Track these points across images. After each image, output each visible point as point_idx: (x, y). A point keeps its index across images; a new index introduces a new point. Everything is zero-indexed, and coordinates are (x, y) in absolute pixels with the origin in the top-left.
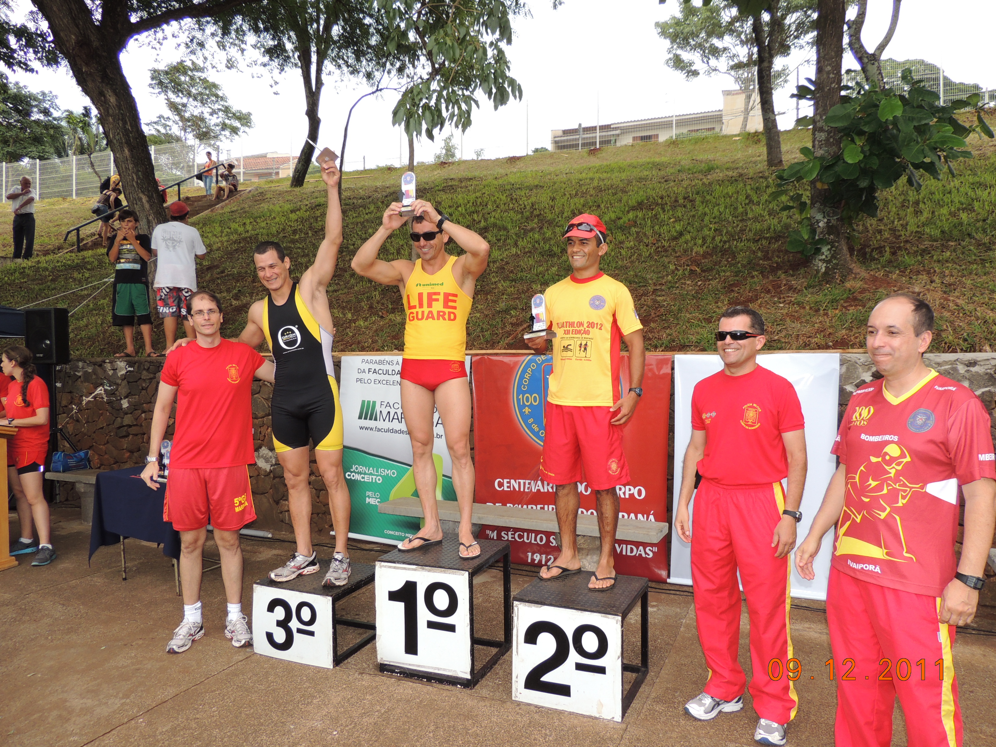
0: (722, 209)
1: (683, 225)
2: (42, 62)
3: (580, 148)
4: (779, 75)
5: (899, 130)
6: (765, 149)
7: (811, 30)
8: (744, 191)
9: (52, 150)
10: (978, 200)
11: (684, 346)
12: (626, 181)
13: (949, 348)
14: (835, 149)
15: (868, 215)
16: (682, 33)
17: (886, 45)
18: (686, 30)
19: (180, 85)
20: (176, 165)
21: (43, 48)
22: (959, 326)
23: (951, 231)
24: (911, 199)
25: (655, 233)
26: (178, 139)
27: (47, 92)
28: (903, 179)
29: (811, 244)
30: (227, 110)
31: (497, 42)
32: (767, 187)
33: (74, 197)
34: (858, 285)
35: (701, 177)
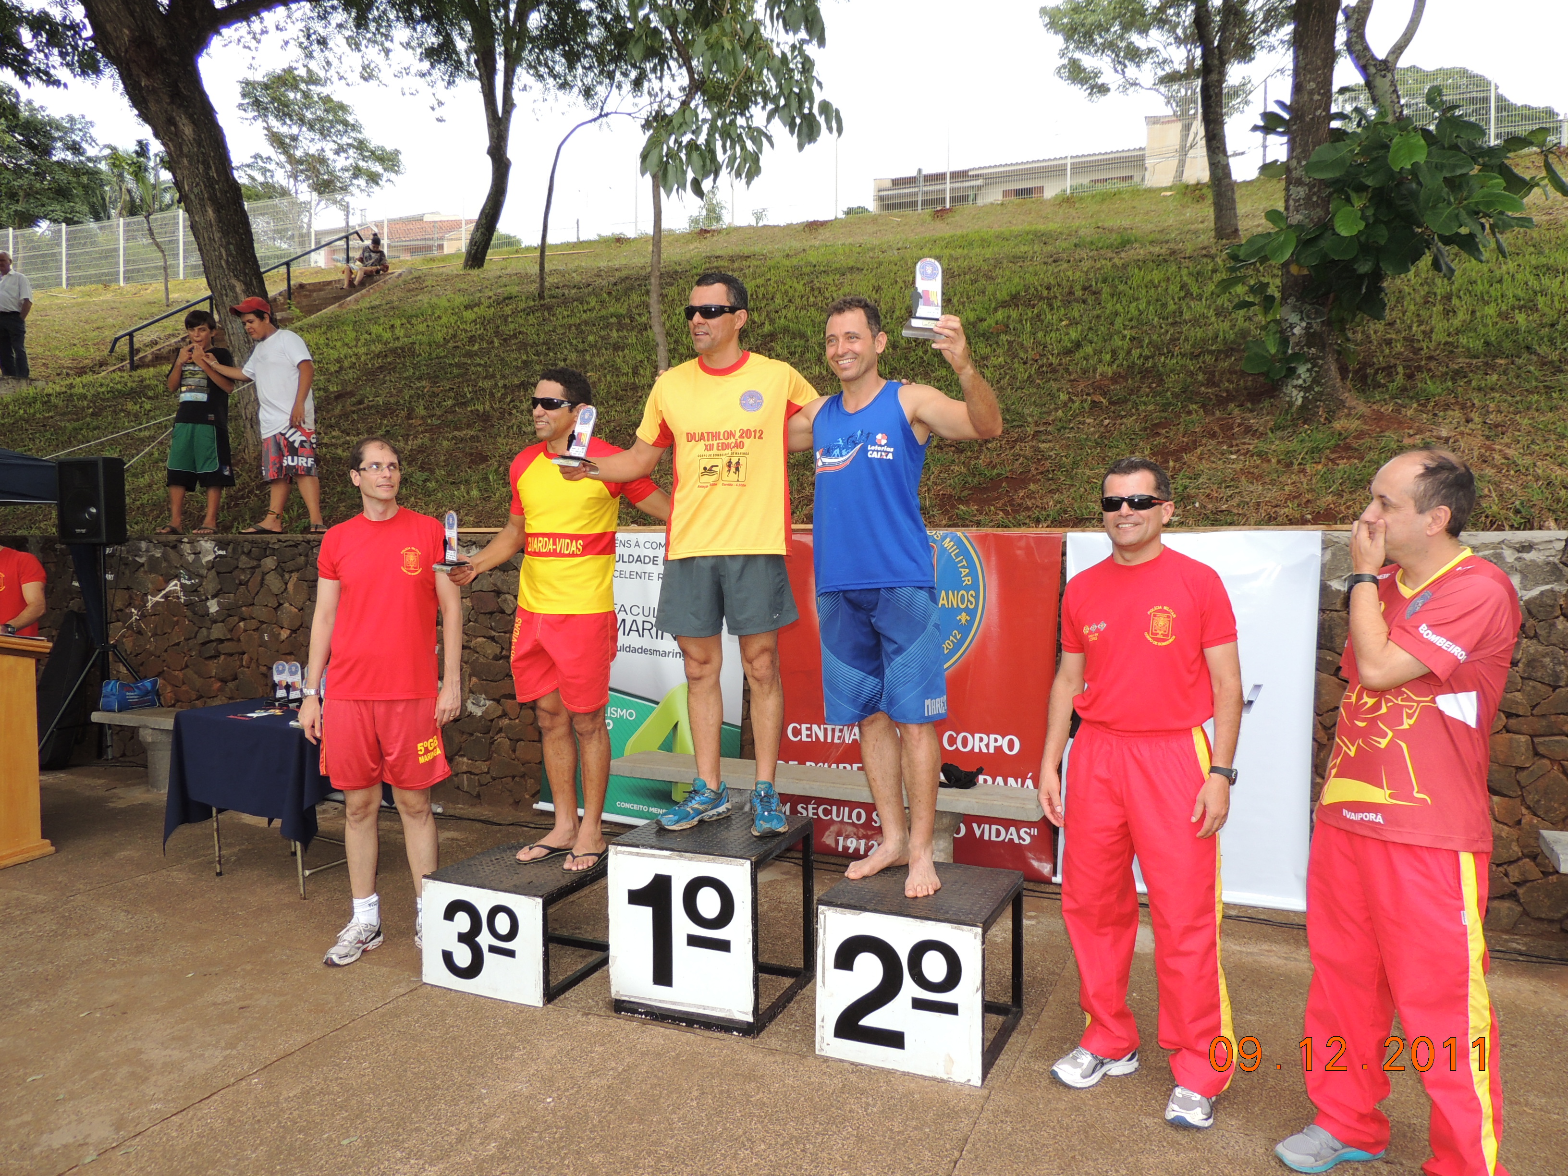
0: (1142, 307)
1: (1082, 331)
2: (72, 71)
3: (920, 207)
4: (1235, 92)
5: (1420, 183)
6: (1212, 210)
7: (1287, 20)
8: (1178, 278)
9: (85, 209)
10: (1543, 293)
11: (1082, 519)
12: (992, 262)
13: (1492, 523)
14: (1319, 212)
15: (1371, 316)
16: (1083, 25)
17: (1406, 46)
18: (1089, 20)
19: (287, 106)
20: (280, 233)
21: (75, 47)
22: (1508, 490)
23: (1499, 343)
24: (1438, 291)
25: (1037, 343)
26: (284, 193)
27: (76, 116)
28: (1426, 260)
29: (1280, 361)
30: (361, 146)
31: (801, 45)
32: (1214, 271)
33: (122, 283)
34: (1353, 426)
35: (1110, 255)
